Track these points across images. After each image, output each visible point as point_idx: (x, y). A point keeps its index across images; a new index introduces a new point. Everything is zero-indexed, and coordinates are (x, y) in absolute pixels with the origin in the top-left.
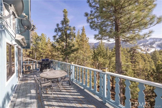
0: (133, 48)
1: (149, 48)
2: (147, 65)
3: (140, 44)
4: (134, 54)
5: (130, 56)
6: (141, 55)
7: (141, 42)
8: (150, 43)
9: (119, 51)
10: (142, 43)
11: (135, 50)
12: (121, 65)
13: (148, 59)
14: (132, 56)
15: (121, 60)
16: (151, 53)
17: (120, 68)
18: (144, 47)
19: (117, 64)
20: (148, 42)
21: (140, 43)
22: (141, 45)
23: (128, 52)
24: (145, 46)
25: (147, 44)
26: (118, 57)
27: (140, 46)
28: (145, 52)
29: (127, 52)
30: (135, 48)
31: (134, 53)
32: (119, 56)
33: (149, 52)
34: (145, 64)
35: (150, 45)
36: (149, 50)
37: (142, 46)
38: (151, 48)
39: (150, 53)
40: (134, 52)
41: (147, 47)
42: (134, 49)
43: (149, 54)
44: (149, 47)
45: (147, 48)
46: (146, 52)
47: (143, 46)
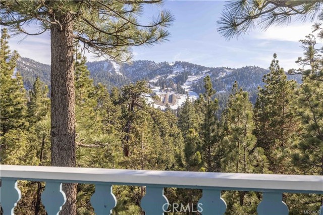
0: (132, 88)
1: (173, 93)
2: (167, 146)
3: (151, 79)
4: (132, 109)
5: (120, 118)
6: (154, 115)
7: (155, 71)
8: (176, 78)
9: (66, 81)
10: (156, 75)
11: (135, 96)
12: (74, 145)
13: (169, 127)
14: (128, 119)
15: (74, 124)
16: (178, 109)
17: (69, 156)
18: (163, 88)
19: (55, 140)
20: (171, 72)
21: (151, 74)
22: (155, 80)
23: (115, 103)
24: (165, 86)
25: (170, 79)
26: (61, 110)
27: (152, 86)
28: (163, 108)
29: (110, 103)
30: (136, 90)
31: (132, 106)
32: (66, 106)
33: (174, 107)
34: (163, 144)
35: (177, 83)
36: (173, 101)
37: (156, 85)
38: (178, 94)
39: (175, 111)
40: (133, 104)
41: (169, 89)
42: (133, 94)
43: (173, 111)
44: (174, 90)
45: (169, 94)
46: (167, 105)
47: (160, 85)
